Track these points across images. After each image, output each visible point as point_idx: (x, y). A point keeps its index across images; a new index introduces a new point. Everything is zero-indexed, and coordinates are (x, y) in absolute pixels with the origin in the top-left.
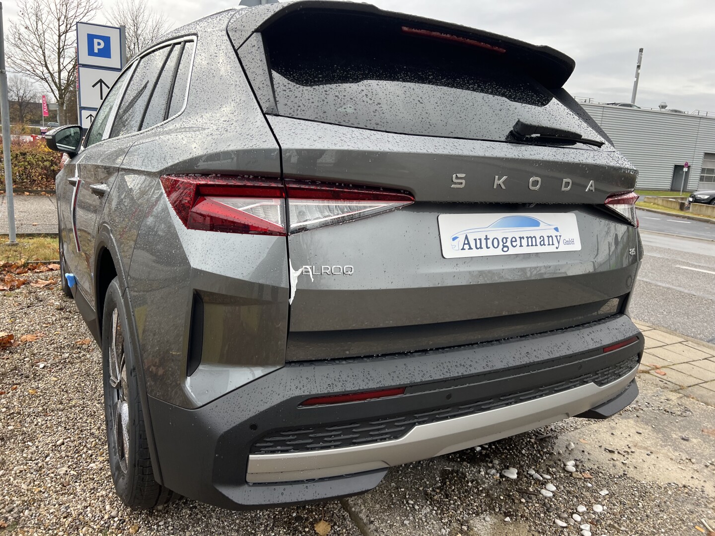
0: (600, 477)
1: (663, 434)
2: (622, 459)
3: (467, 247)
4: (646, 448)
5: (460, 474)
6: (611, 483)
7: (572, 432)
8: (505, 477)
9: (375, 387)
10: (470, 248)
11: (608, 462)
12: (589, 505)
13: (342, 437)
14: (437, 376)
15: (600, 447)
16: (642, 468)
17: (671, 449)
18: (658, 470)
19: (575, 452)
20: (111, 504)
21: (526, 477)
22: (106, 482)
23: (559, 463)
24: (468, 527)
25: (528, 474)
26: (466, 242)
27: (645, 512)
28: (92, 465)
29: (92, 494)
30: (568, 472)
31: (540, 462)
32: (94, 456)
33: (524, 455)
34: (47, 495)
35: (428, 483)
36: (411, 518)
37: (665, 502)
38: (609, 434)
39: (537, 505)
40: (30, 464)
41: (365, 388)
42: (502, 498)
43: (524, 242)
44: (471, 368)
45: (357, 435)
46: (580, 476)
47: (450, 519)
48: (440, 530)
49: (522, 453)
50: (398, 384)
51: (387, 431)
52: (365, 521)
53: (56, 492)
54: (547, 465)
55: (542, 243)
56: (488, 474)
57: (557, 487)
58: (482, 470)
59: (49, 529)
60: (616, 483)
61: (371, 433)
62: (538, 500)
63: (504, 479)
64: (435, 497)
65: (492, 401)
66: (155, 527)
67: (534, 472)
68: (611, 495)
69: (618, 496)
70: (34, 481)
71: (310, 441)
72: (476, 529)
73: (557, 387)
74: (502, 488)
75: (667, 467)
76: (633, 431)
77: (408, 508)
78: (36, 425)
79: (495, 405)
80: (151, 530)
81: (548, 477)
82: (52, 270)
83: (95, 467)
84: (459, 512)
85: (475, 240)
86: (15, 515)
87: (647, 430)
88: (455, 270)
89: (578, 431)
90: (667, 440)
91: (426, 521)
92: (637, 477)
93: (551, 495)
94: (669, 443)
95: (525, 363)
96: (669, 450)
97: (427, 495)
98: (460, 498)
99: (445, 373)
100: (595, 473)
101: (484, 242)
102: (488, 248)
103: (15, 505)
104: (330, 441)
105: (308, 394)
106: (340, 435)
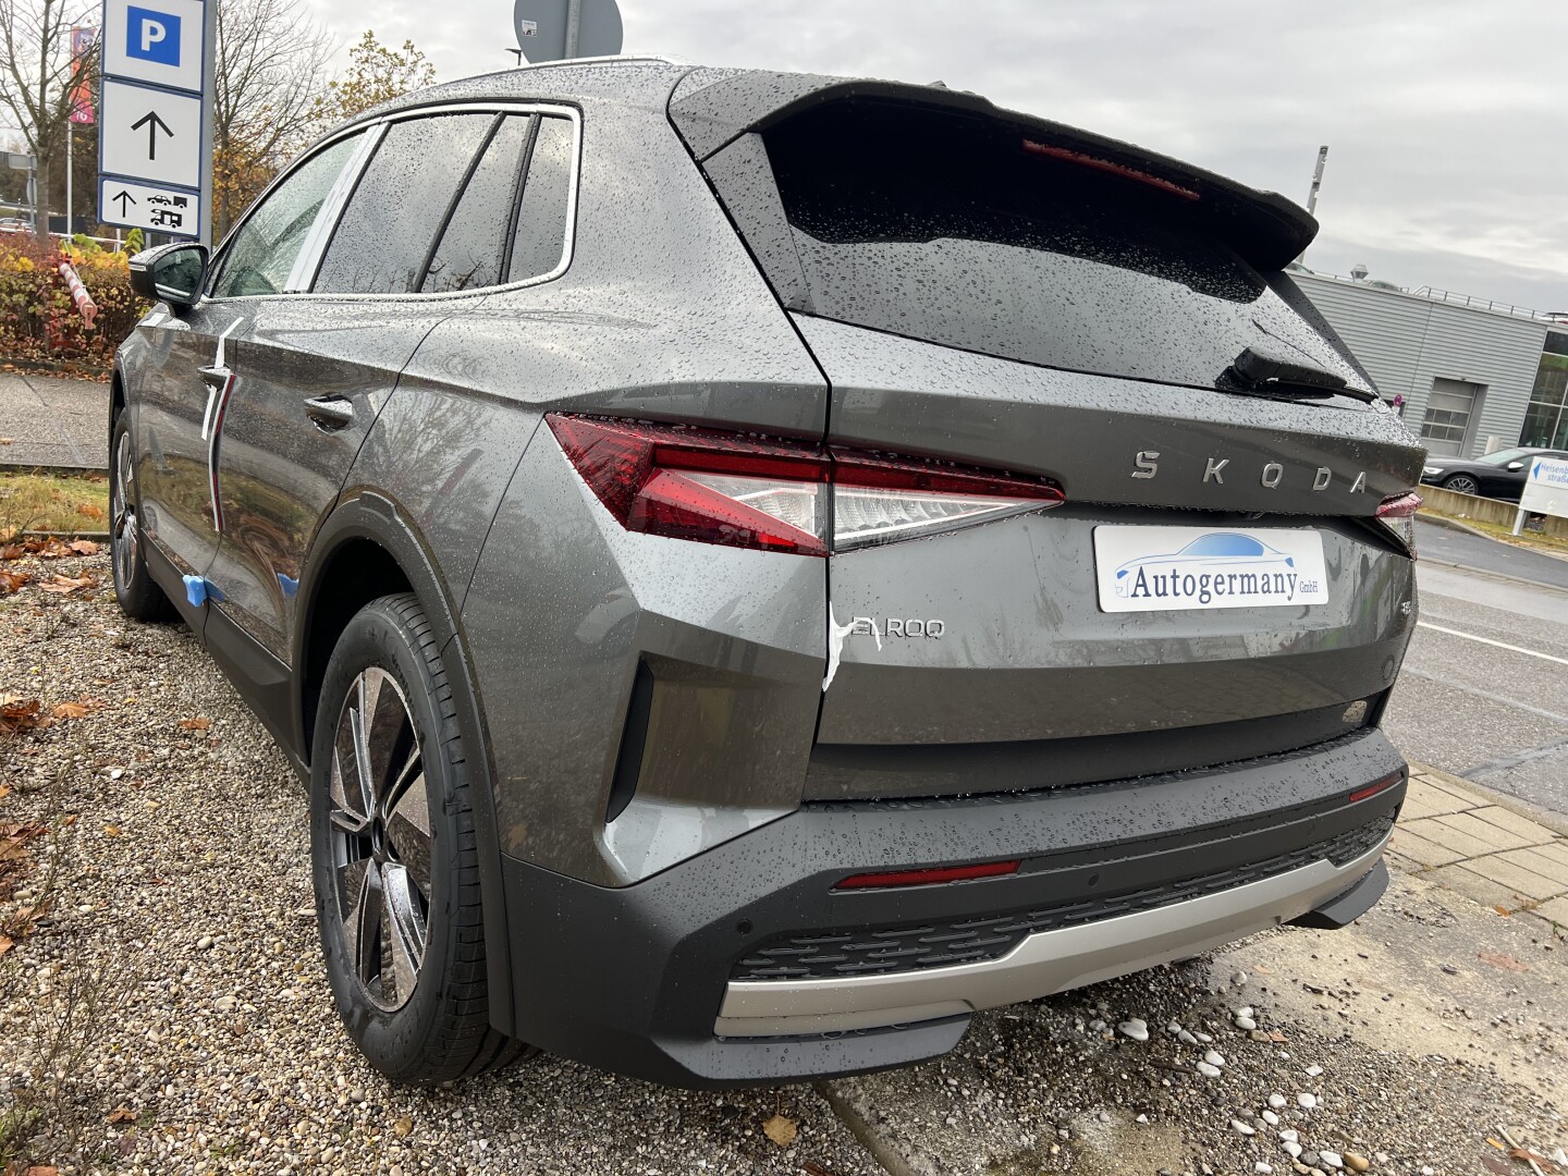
0: (1302, 1040)
1: (1406, 959)
2: (1338, 1007)
3: (1141, 591)
4: (1378, 987)
5: (1038, 1030)
6: (1324, 1053)
7: (1239, 951)
8: (1124, 1035)
9: (968, 857)
10: (1147, 595)
11: (1313, 1012)
12: (1291, 1095)
13: (900, 952)
14: (1076, 841)
15: (1295, 981)
16: (1377, 1026)
17: (1425, 990)
18: (1407, 1029)
19: (1249, 990)
20: (347, 1073)
21: (1164, 1037)
22: (323, 1028)
23: (1223, 1012)
24: (1070, 1132)
25: (1167, 1031)
26: (1141, 582)
27: (1393, 1109)
28: (285, 992)
29: (299, 1052)
30: (1242, 1029)
31: (1186, 1008)
32: (286, 974)
33: (1154, 994)
34: (204, 1054)
35: (978, 1044)
36: (959, 1113)
37: (1427, 1092)
38: (1308, 957)
39: (1193, 1092)
40: (150, 988)
41: (952, 858)
42: (1125, 1077)
43: (1237, 584)
44: (1131, 826)
45: (927, 950)
46: (1265, 1037)
47: (1033, 1116)
48: (1018, 1137)
49: (1149, 991)
50: (1009, 853)
51: (979, 942)
52: (866, 1117)
53: (222, 1047)
54: (1199, 1014)
55: (1266, 588)
56: (1092, 1030)
57: (1226, 1057)
58: (1078, 1021)
59: (229, 1126)
60: (1333, 1054)
61: (951, 946)
62: (1193, 1082)
63: (1123, 1041)
64: (998, 1073)
65: (1161, 889)
66: (446, 1122)
67: (1180, 1029)
68: (1328, 1075)
69: (1340, 1078)
70: (170, 1024)
71: (843, 958)
72: (1085, 1137)
73: (1269, 866)
74: (1120, 1058)
75: (1422, 1024)
76: (1351, 953)
77: (949, 1094)
78: (140, 904)
79: (1165, 897)
80: (440, 1129)
81: (1208, 1038)
82: (79, 553)
83: (294, 997)
84: (1048, 1103)
85: (1156, 577)
86: (148, 1096)
87: (1377, 951)
88: (1119, 636)
89: (1250, 948)
90: (1416, 971)
91: (988, 1120)
92: (1370, 1043)
93: (1218, 1073)
94: (1422, 979)
95: (1222, 819)
96: (1421, 991)
97: (981, 1068)
98: (1044, 1076)
99: (1089, 835)
100: (1293, 1032)
101: (1169, 582)
102: (1176, 594)
103: (140, 1075)
104: (879, 960)
105: (850, 866)
106: (896, 948)
